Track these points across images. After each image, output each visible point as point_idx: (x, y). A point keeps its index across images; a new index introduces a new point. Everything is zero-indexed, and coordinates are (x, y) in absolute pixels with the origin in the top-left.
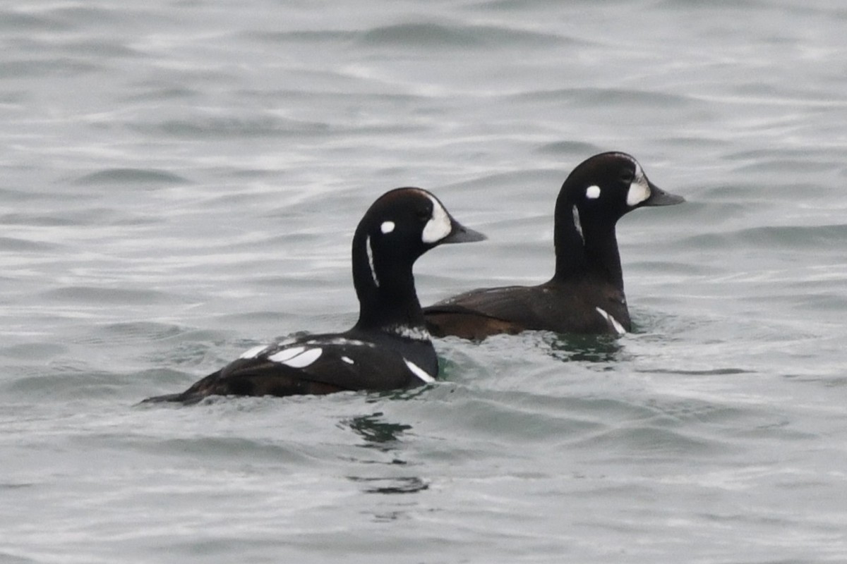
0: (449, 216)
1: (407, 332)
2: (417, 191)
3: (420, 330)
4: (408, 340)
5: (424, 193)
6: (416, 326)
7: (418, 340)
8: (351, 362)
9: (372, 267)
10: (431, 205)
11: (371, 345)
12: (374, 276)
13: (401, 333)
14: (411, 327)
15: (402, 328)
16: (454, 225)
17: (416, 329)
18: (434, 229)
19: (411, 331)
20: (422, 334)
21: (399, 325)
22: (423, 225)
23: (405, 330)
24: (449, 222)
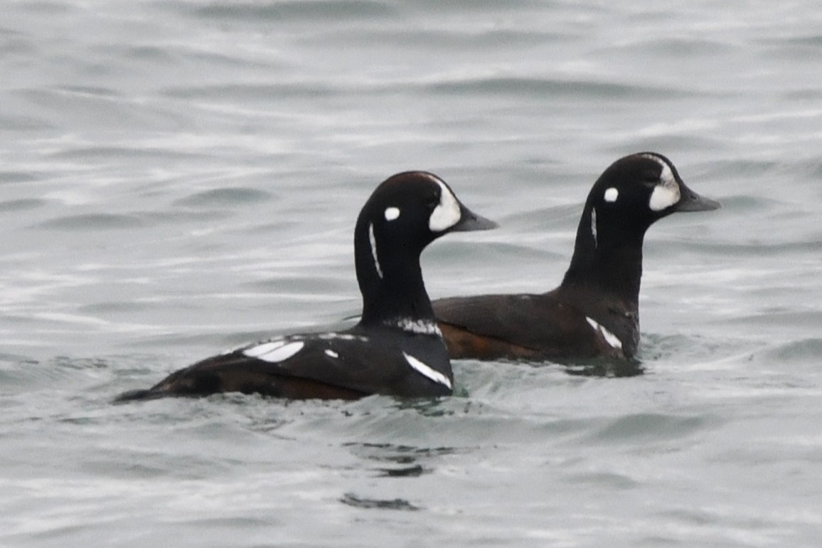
0: (458, 202)
1: (410, 325)
2: (424, 175)
3: (425, 323)
4: (411, 334)
5: (431, 177)
6: (421, 318)
7: (422, 334)
8: (335, 355)
9: (375, 257)
10: (439, 190)
11: (364, 339)
12: (377, 266)
13: (404, 326)
14: (415, 319)
15: (405, 321)
16: (464, 212)
17: (420, 322)
18: (443, 216)
19: (415, 324)
20: (427, 328)
21: (403, 318)
22: (430, 211)
23: (408, 323)
24: (459, 209)
